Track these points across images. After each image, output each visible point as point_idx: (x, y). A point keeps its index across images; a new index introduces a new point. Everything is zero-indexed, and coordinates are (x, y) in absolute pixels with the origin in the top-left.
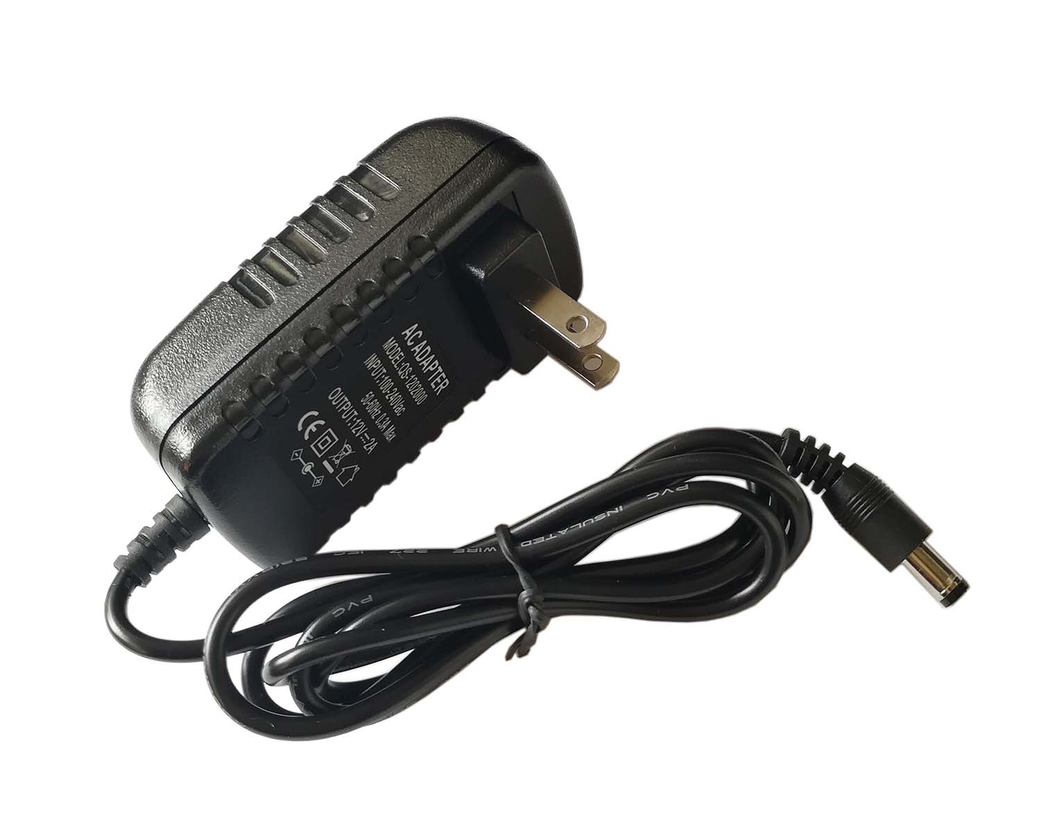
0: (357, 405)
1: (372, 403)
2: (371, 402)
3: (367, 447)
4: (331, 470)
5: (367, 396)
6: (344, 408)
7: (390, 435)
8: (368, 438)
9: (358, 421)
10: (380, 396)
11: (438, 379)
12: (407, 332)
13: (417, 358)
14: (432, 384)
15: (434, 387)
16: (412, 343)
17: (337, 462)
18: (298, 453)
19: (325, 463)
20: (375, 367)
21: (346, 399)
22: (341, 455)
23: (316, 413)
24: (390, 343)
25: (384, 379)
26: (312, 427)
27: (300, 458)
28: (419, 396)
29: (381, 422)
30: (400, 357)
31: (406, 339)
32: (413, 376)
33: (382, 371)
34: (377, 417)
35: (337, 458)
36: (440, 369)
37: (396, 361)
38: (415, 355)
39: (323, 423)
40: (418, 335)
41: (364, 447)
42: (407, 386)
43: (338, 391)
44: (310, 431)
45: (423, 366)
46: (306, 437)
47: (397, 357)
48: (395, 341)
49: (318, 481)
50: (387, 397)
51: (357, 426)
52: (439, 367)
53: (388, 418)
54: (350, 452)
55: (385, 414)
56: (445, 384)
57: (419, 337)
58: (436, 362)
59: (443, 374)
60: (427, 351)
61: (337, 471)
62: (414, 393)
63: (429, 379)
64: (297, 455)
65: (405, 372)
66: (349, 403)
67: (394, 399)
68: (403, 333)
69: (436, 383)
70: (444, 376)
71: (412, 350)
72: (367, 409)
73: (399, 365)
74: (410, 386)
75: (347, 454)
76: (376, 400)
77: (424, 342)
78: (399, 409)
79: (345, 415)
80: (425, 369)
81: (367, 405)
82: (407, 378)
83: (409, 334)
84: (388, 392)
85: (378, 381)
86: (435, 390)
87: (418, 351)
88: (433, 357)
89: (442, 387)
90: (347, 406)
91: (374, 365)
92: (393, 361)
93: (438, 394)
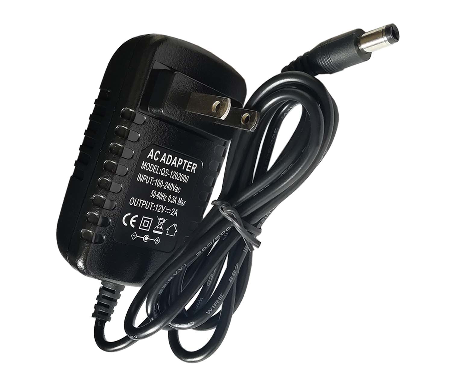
0: (150, 200)
1: (158, 195)
2: (157, 194)
3: (173, 214)
4: (161, 233)
5: (152, 193)
6: (143, 204)
7: (182, 202)
8: (170, 210)
9: (157, 206)
10: (161, 190)
11: (188, 166)
12: (150, 155)
13: (167, 163)
15: (189, 171)
16: (158, 158)
17: (161, 228)
18: (135, 234)
19: (154, 231)
21: (141, 200)
22: (160, 224)
23: (129, 214)
24: (144, 165)
25: (155, 182)
26: (132, 220)
27: (137, 236)
28: (185, 179)
29: (171, 200)
30: (156, 168)
31: (152, 158)
32: (172, 172)
33: (151, 179)
34: (167, 199)
35: (160, 226)
36: (186, 161)
37: (155, 171)
38: (164, 163)
39: (137, 216)
40: (158, 153)
41: (171, 214)
42: (172, 178)
43: (133, 199)
44: (133, 223)
45: (173, 165)
46: (133, 226)
47: (154, 169)
48: (146, 163)
49: (157, 241)
50: (164, 188)
51: (158, 208)
52: (184, 161)
53: (174, 196)
54: (164, 220)
55: (170, 195)
56: (195, 166)
57: (159, 154)
58: (180, 159)
59: (190, 162)
60: (170, 158)
61: (165, 232)
62: (179, 179)
63: (183, 169)
64: (135, 236)
65: (165, 173)
66: (144, 201)
67: (170, 187)
68: (148, 157)
69: (189, 168)
70: (191, 163)
71: (161, 161)
72: (157, 198)
73: (159, 171)
74: (174, 177)
75: (164, 222)
76: (159, 192)
77: (165, 154)
78: (177, 190)
79: (147, 207)
80: (176, 166)
81: (156, 197)
82: (169, 174)
83: (152, 156)
84: (163, 186)
85: (153, 184)
86: (191, 172)
87: (164, 160)
88: (176, 158)
89: (194, 168)
90: (144, 203)
91: (144, 179)
92: (153, 172)
93: (194, 172)
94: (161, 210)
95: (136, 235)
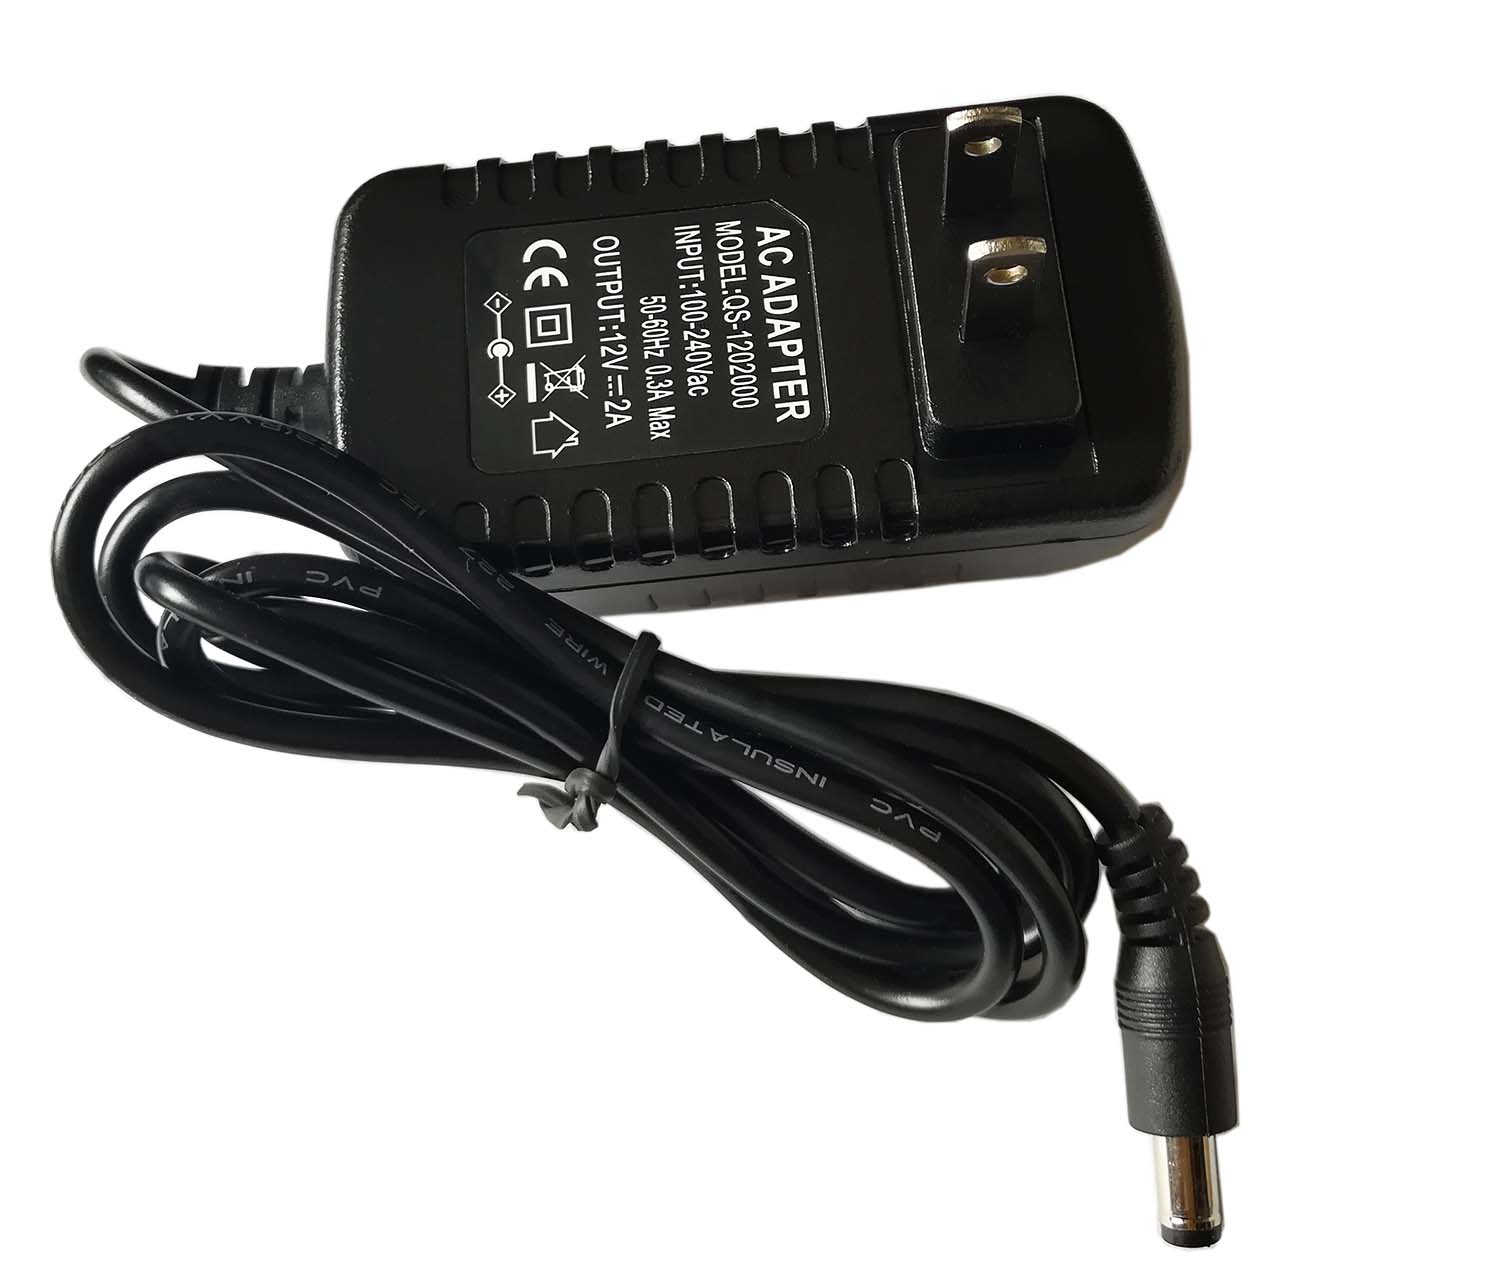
0: (630, 301)
1: (656, 322)
2: (656, 317)
3: (612, 410)
4: (532, 397)
5: (655, 299)
6: (608, 284)
7: (660, 423)
8: (621, 393)
9: (620, 337)
10: (676, 326)
11: (791, 385)
12: (767, 231)
13: (767, 302)
14: (776, 386)
15: (777, 395)
16: (769, 263)
17: (550, 388)
18: (503, 304)
19: (531, 368)
20: (689, 253)
21: (618, 272)
22: (562, 379)
23: (562, 254)
24: (728, 229)
25: (693, 291)
26: (545, 273)
27: (499, 315)
28: (744, 396)
29: (658, 379)
30: (738, 271)
31: (760, 244)
32: (746, 334)
33: (698, 272)
34: (653, 361)
35: (554, 380)
36: (801, 367)
37: (728, 273)
38: (765, 292)
39: (564, 282)
40: (784, 255)
41: (607, 404)
42: (730, 346)
43: (613, 243)
44: (539, 279)
45: (771, 328)
46: (528, 286)
47: (733, 268)
48: (739, 232)
49: (502, 397)
50: (686, 333)
51: (613, 345)
52: (801, 361)
53: (671, 383)
54: (578, 388)
55: (670, 368)
56: (800, 410)
57: (785, 261)
58: (799, 343)
59: (803, 383)
60: (788, 304)
61: (540, 409)
62: (737, 373)
63: (774, 370)
64: (498, 306)
65: (736, 311)
66: (620, 283)
67: (697, 350)
68: (759, 229)
69: (784, 390)
70: (805, 392)
71: (764, 277)
72: (644, 325)
73: (731, 287)
74: (735, 350)
75: (573, 388)
76: (666, 323)
77: (790, 282)
78: (697, 384)
79: (604, 303)
80: (773, 340)
81: (645, 317)
82: (735, 327)
83: (768, 239)
84: (692, 326)
85: (682, 287)
86: (778, 406)
87: (773, 288)
88: (795, 325)
89: (792, 412)
90: (614, 288)
91: (688, 248)
92: (722, 269)
93: (779, 419)
94: (610, 357)
95: (502, 306)
